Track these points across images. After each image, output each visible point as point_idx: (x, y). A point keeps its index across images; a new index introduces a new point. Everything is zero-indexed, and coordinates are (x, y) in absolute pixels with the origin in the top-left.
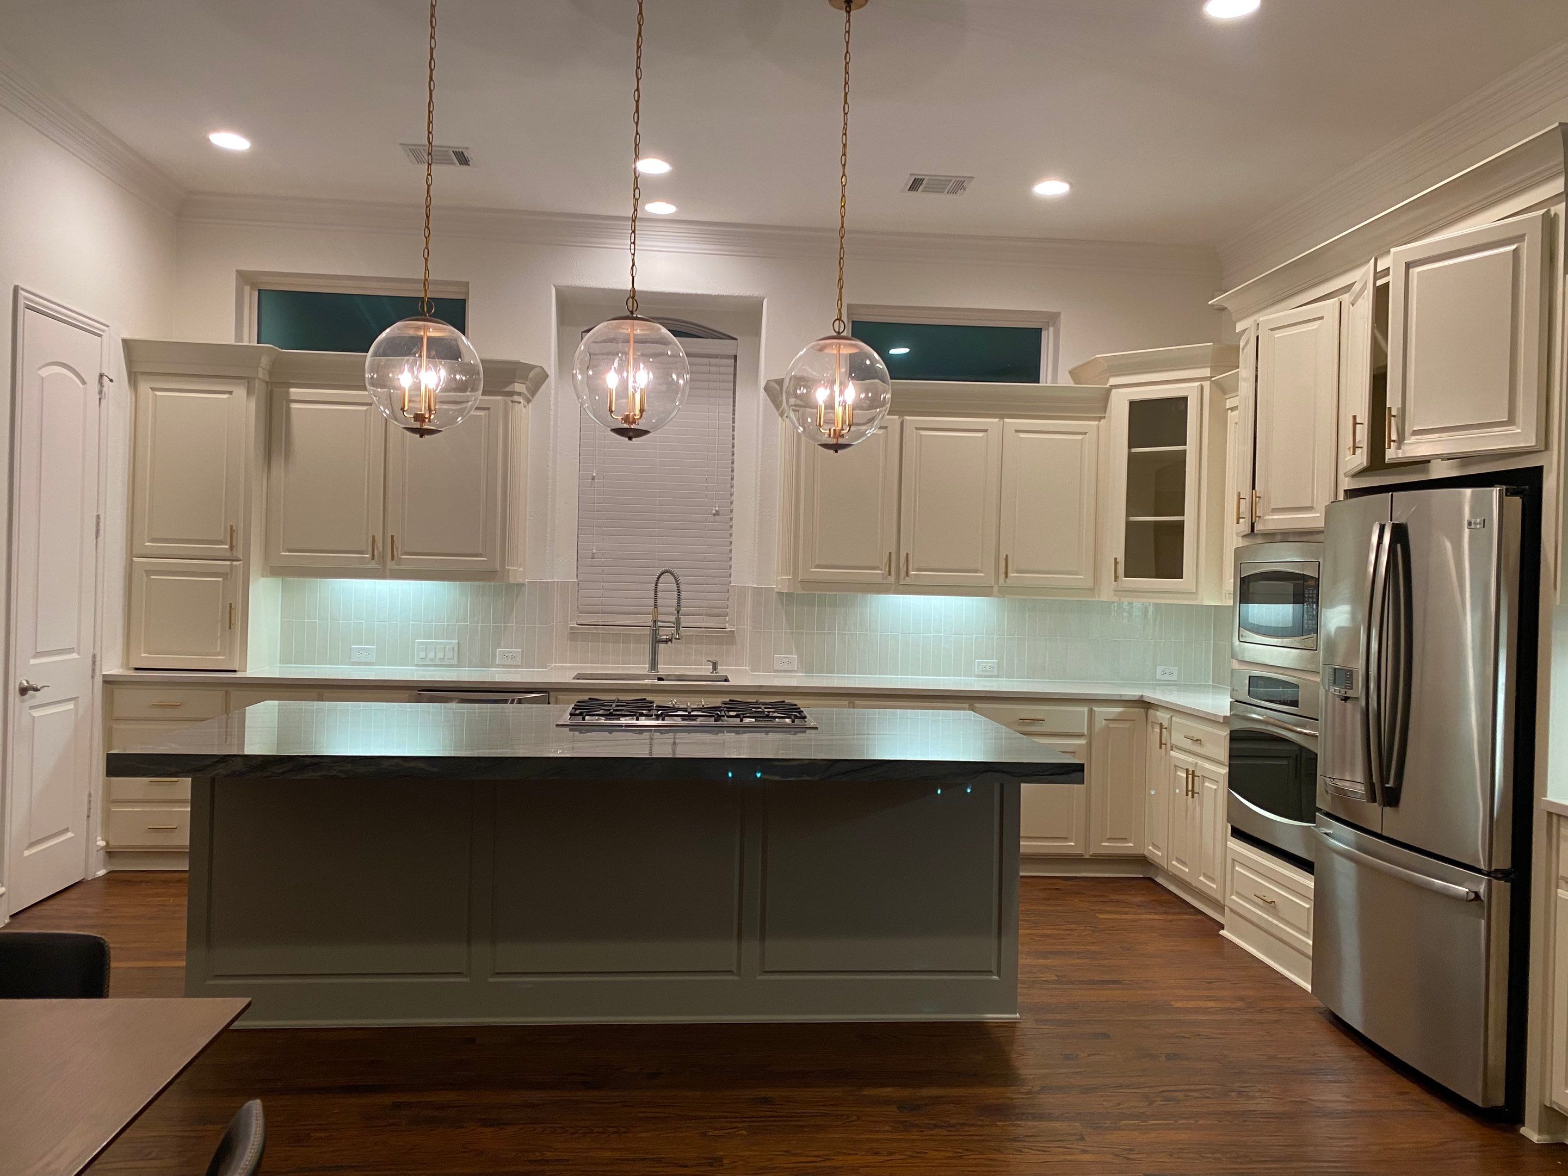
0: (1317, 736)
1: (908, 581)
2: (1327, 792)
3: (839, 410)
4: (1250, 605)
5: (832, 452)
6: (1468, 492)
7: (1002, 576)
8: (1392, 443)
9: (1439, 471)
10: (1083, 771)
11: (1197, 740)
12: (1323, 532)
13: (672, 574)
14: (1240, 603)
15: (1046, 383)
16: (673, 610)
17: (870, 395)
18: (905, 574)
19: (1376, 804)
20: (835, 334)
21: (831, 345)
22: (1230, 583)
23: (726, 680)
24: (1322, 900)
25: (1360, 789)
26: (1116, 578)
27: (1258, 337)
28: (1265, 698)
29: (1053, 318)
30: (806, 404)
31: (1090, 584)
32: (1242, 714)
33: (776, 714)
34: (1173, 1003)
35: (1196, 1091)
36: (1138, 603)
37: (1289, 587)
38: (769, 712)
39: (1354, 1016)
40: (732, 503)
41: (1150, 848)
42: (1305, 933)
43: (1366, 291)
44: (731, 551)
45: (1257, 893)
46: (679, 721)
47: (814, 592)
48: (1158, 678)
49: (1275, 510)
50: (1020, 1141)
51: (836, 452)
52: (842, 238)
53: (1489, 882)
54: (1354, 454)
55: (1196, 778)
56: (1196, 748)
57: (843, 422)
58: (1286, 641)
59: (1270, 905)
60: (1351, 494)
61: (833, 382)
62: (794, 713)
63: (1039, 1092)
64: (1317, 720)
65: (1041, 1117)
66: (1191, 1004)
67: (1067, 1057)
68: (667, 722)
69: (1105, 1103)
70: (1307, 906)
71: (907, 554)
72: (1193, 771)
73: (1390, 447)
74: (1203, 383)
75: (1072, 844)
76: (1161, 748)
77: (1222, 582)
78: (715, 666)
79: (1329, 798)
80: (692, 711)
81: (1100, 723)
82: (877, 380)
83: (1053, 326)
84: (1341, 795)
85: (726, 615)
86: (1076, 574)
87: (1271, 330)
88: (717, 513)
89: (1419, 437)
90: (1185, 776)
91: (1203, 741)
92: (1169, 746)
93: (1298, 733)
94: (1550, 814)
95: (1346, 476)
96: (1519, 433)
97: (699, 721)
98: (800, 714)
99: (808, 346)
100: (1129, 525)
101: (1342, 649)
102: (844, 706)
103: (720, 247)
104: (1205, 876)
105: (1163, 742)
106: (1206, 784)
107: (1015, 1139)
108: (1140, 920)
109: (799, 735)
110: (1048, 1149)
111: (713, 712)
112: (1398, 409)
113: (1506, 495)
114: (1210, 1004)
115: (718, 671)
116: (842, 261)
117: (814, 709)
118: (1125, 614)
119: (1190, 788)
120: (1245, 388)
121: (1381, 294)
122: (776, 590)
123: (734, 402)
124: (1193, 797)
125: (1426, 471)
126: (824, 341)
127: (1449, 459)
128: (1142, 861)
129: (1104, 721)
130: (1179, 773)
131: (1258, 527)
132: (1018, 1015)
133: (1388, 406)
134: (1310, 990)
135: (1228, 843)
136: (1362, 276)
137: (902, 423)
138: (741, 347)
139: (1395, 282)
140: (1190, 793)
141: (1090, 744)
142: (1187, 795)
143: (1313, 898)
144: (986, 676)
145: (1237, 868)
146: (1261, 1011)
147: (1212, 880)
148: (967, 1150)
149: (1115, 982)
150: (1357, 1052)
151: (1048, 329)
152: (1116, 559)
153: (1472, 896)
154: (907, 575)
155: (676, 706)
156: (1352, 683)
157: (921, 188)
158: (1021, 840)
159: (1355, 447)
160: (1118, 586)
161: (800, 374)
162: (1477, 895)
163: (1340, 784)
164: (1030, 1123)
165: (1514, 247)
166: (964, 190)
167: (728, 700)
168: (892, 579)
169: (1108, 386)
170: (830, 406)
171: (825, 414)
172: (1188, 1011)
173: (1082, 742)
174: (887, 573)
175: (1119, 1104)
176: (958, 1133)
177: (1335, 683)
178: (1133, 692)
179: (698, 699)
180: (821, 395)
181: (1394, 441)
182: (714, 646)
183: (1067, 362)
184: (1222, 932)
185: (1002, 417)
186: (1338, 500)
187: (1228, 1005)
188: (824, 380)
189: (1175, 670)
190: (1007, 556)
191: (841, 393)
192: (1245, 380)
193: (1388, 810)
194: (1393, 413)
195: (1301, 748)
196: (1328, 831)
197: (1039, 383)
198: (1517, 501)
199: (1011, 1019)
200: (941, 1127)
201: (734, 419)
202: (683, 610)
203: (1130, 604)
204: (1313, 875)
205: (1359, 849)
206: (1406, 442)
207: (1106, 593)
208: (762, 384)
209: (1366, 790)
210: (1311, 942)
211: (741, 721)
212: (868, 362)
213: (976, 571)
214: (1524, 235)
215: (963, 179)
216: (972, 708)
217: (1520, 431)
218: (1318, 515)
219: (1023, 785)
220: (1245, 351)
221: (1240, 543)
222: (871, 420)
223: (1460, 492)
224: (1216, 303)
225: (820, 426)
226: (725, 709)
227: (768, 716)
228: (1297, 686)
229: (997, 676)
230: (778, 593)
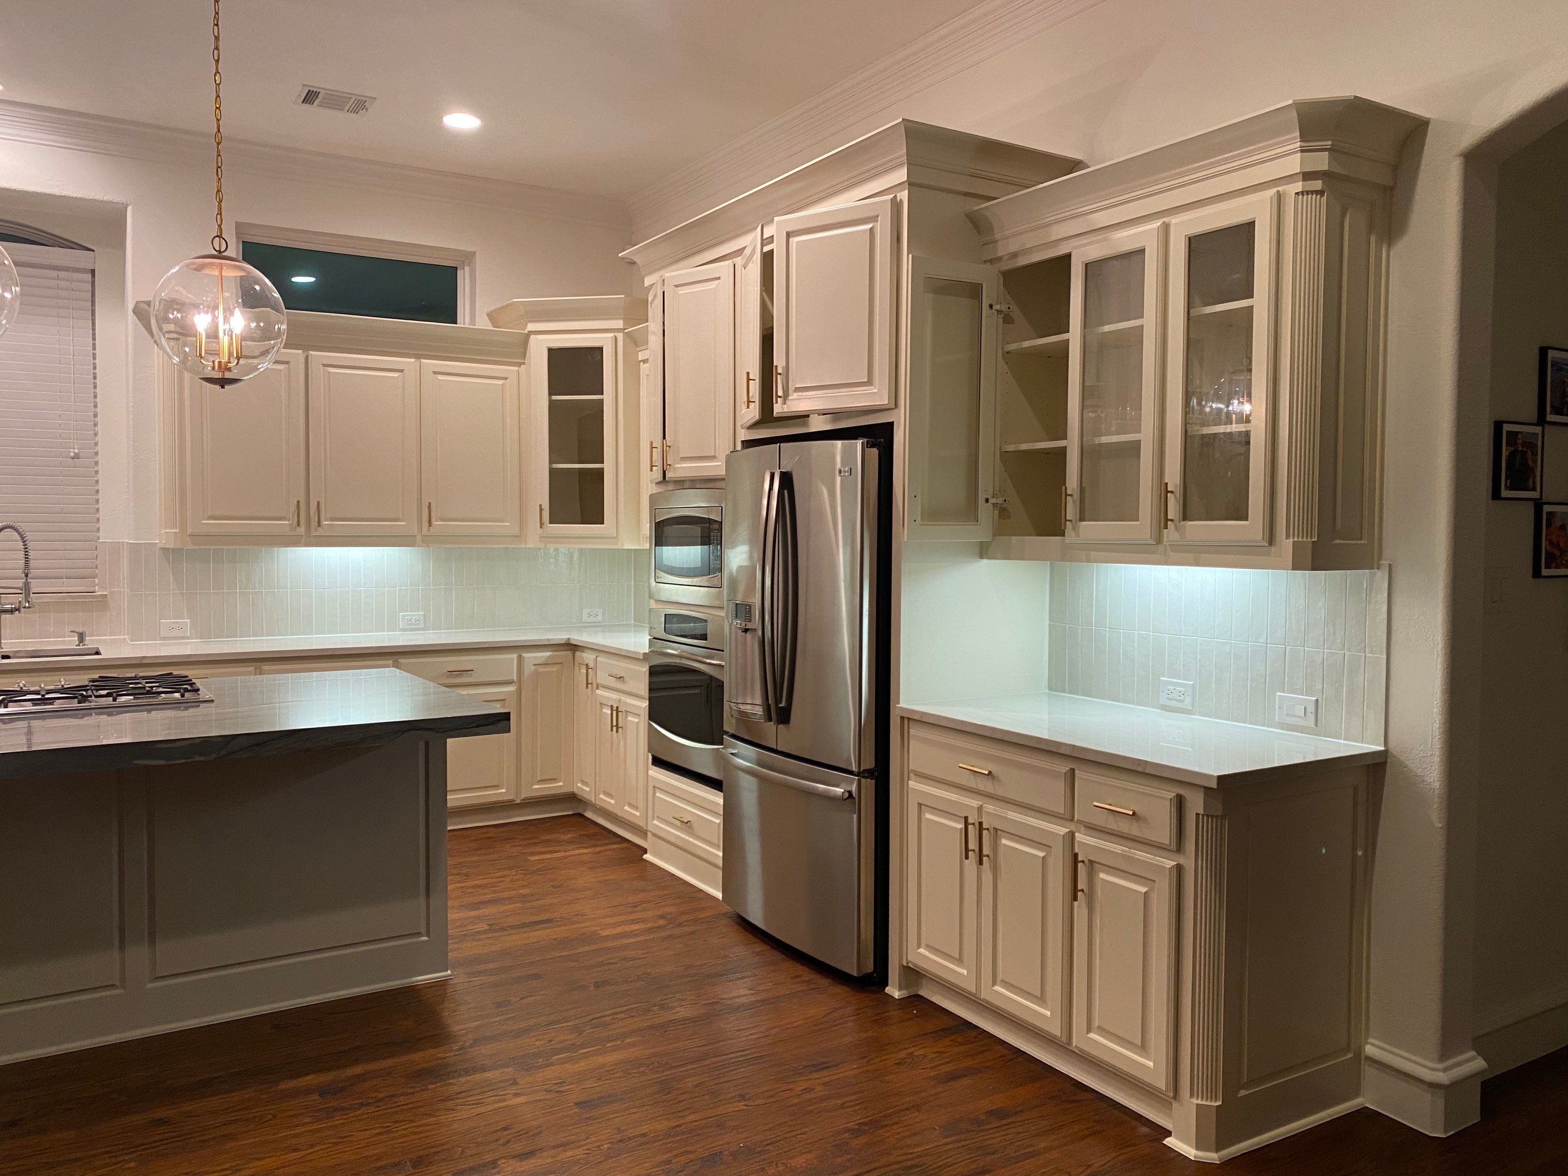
0: (723, 666)
1: (320, 532)
2: (732, 716)
3: (225, 340)
4: (664, 548)
5: (218, 387)
6: (839, 443)
7: (425, 525)
8: (779, 399)
9: (818, 424)
10: (509, 719)
11: (620, 678)
12: (724, 479)
13: (16, 530)
14: (655, 546)
15: (464, 324)
16: (20, 573)
17: (262, 324)
18: (316, 524)
19: (772, 723)
20: (216, 253)
21: (211, 264)
22: (646, 528)
23: (98, 653)
24: (730, 814)
25: (759, 710)
26: (542, 524)
27: (664, 292)
28: (679, 633)
29: (469, 257)
30: (184, 332)
31: (516, 531)
32: (659, 650)
33: (161, 689)
34: (600, 932)
35: (621, 1013)
36: (563, 549)
37: (697, 530)
38: (152, 687)
39: (756, 916)
40: (96, 444)
41: (579, 785)
42: (717, 847)
43: (755, 257)
44: (97, 501)
45: (676, 816)
46: (29, 707)
47: (208, 547)
48: (583, 621)
49: (684, 459)
50: (452, 1099)
51: (223, 387)
52: (218, 144)
53: (859, 781)
54: (748, 407)
55: (620, 713)
56: (619, 685)
57: (230, 354)
58: (696, 581)
59: (686, 825)
60: (748, 444)
61: (216, 307)
62: (184, 685)
63: (471, 1046)
64: (723, 651)
65: (475, 1070)
66: (618, 930)
67: (499, 1005)
68: (12, 709)
69: (537, 1043)
70: (718, 821)
71: (318, 503)
72: (617, 707)
73: (777, 403)
74: (617, 334)
75: (504, 791)
76: (587, 688)
77: (639, 527)
78: (81, 637)
79: (734, 721)
80: (47, 693)
81: (529, 668)
82: (269, 309)
83: (469, 265)
84: (743, 717)
85: (95, 576)
86: (503, 522)
87: (676, 286)
88: (77, 456)
89: (800, 394)
90: (610, 712)
91: (626, 678)
92: (595, 686)
93: (707, 664)
94: (902, 718)
95: (742, 428)
96: (875, 392)
97: (57, 705)
98: (191, 687)
99: (181, 264)
100: (552, 472)
101: (742, 588)
102: (249, 674)
103: (62, 139)
104: (630, 805)
105: (590, 682)
106: (629, 718)
107: (448, 1099)
108: (571, 856)
109: (191, 710)
110: (482, 1101)
111: (77, 693)
112: (783, 367)
113: (867, 447)
114: (635, 927)
115: (86, 642)
116: (219, 169)
117: (212, 679)
118: (552, 560)
119: (615, 724)
120: (654, 341)
121: (768, 258)
122: (159, 546)
123: (94, 324)
124: (617, 731)
125: (806, 424)
126: (201, 260)
127: (824, 414)
128: (572, 798)
129: (533, 667)
130: (604, 710)
131: (668, 475)
132: (449, 972)
133: (775, 365)
134: (720, 898)
135: (649, 771)
136: (750, 241)
137: (307, 358)
138: (100, 260)
139: (777, 247)
140: (615, 728)
141: (519, 690)
142: (612, 730)
143: (722, 814)
144: (411, 630)
145: (658, 794)
146: (679, 925)
147: (636, 808)
148: (396, 1122)
149: (549, 921)
150: (760, 947)
151: (464, 269)
152: (541, 506)
153: (847, 795)
154: (319, 526)
155: (25, 688)
156: (750, 616)
157: (316, 103)
158: (448, 793)
159: (749, 402)
160: (543, 532)
161: (173, 296)
162: (850, 792)
163: (743, 707)
164: (463, 1080)
165: (870, 226)
166: (366, 111)
167: (96, 676)
168: (302, 530)
169: (526, 332)
170: (213, 335)
171: (206, 343)
172: (614, 937)
173: (512, 688)
174: (295, 523)
175: (550, 1041)
176: (386, 1107)
177: (736, 617)
178: (560, 636)
179: (56, 678)
180: (201, 322)
181: (780, 397)
182: (80, 614)
183: (484, 306)
184: (645, 856)
185: (418, 357)
186: (737, 449)
187: (649, 925)
188: (203, 304)
189: (600, 611)
190: (430, 504)
191: (226, 320)
192: (654, 333)
193: (781, 726)
194: (780, 371)
195: (711, 677)
196: (733, 752)
197: (456, 324)
198: (875, 451)
199: (443, 977)
200: (368, 1104)
201: (94, 345)
202: (33, 573)
203: (556, 550)
204: (722, 792)
205: (760, 764)
206: (790, 398)
207: (533, 540)
208: (131, 305)
209: (764, 711)
210: (721, 854)
211: (115, 700)
212: (257, 288)
213: (397, 520)
214: (878, 216)
215: (365, 99)
216: (397, 665)
217: (876, 391)
218: (720, 463)
219: (450, 741)
220: (653, 306)
221: (655, 489)
222: (265, 353)
223: (833, 444)
224: (624, 256)
225: (202, 357)
226: (93, 688)
227: (149, 692)
228: (706, 621)
229: (423, 629)
230: (162, 549)
